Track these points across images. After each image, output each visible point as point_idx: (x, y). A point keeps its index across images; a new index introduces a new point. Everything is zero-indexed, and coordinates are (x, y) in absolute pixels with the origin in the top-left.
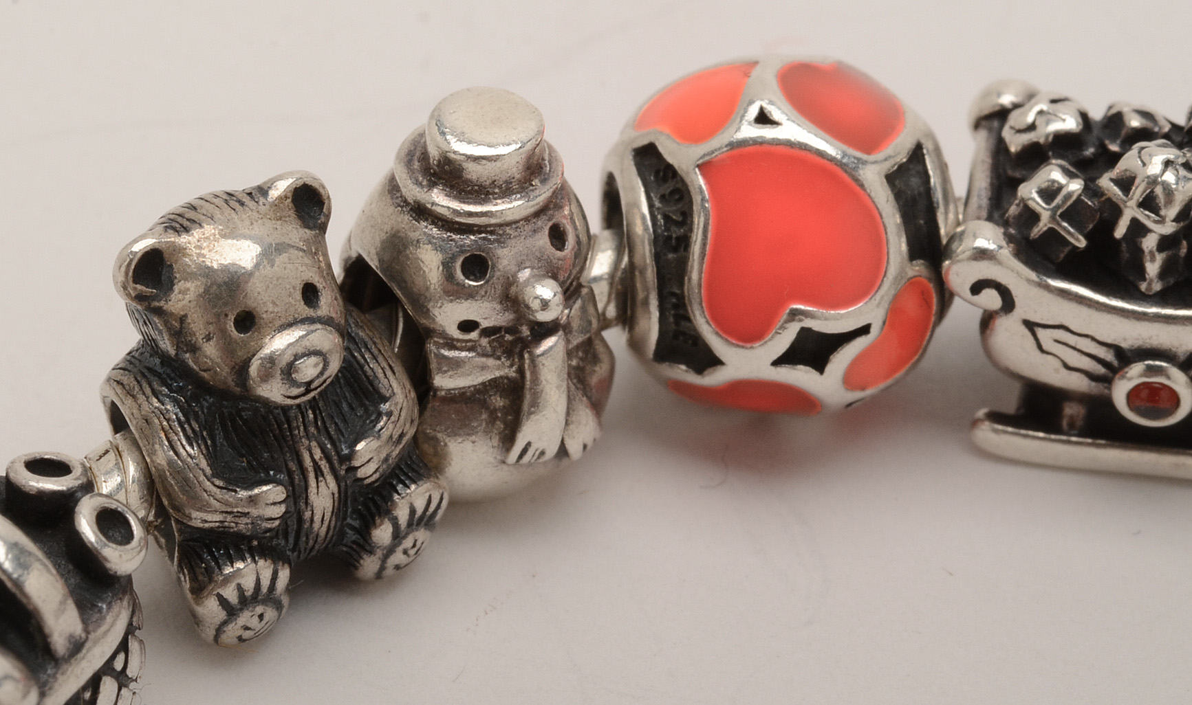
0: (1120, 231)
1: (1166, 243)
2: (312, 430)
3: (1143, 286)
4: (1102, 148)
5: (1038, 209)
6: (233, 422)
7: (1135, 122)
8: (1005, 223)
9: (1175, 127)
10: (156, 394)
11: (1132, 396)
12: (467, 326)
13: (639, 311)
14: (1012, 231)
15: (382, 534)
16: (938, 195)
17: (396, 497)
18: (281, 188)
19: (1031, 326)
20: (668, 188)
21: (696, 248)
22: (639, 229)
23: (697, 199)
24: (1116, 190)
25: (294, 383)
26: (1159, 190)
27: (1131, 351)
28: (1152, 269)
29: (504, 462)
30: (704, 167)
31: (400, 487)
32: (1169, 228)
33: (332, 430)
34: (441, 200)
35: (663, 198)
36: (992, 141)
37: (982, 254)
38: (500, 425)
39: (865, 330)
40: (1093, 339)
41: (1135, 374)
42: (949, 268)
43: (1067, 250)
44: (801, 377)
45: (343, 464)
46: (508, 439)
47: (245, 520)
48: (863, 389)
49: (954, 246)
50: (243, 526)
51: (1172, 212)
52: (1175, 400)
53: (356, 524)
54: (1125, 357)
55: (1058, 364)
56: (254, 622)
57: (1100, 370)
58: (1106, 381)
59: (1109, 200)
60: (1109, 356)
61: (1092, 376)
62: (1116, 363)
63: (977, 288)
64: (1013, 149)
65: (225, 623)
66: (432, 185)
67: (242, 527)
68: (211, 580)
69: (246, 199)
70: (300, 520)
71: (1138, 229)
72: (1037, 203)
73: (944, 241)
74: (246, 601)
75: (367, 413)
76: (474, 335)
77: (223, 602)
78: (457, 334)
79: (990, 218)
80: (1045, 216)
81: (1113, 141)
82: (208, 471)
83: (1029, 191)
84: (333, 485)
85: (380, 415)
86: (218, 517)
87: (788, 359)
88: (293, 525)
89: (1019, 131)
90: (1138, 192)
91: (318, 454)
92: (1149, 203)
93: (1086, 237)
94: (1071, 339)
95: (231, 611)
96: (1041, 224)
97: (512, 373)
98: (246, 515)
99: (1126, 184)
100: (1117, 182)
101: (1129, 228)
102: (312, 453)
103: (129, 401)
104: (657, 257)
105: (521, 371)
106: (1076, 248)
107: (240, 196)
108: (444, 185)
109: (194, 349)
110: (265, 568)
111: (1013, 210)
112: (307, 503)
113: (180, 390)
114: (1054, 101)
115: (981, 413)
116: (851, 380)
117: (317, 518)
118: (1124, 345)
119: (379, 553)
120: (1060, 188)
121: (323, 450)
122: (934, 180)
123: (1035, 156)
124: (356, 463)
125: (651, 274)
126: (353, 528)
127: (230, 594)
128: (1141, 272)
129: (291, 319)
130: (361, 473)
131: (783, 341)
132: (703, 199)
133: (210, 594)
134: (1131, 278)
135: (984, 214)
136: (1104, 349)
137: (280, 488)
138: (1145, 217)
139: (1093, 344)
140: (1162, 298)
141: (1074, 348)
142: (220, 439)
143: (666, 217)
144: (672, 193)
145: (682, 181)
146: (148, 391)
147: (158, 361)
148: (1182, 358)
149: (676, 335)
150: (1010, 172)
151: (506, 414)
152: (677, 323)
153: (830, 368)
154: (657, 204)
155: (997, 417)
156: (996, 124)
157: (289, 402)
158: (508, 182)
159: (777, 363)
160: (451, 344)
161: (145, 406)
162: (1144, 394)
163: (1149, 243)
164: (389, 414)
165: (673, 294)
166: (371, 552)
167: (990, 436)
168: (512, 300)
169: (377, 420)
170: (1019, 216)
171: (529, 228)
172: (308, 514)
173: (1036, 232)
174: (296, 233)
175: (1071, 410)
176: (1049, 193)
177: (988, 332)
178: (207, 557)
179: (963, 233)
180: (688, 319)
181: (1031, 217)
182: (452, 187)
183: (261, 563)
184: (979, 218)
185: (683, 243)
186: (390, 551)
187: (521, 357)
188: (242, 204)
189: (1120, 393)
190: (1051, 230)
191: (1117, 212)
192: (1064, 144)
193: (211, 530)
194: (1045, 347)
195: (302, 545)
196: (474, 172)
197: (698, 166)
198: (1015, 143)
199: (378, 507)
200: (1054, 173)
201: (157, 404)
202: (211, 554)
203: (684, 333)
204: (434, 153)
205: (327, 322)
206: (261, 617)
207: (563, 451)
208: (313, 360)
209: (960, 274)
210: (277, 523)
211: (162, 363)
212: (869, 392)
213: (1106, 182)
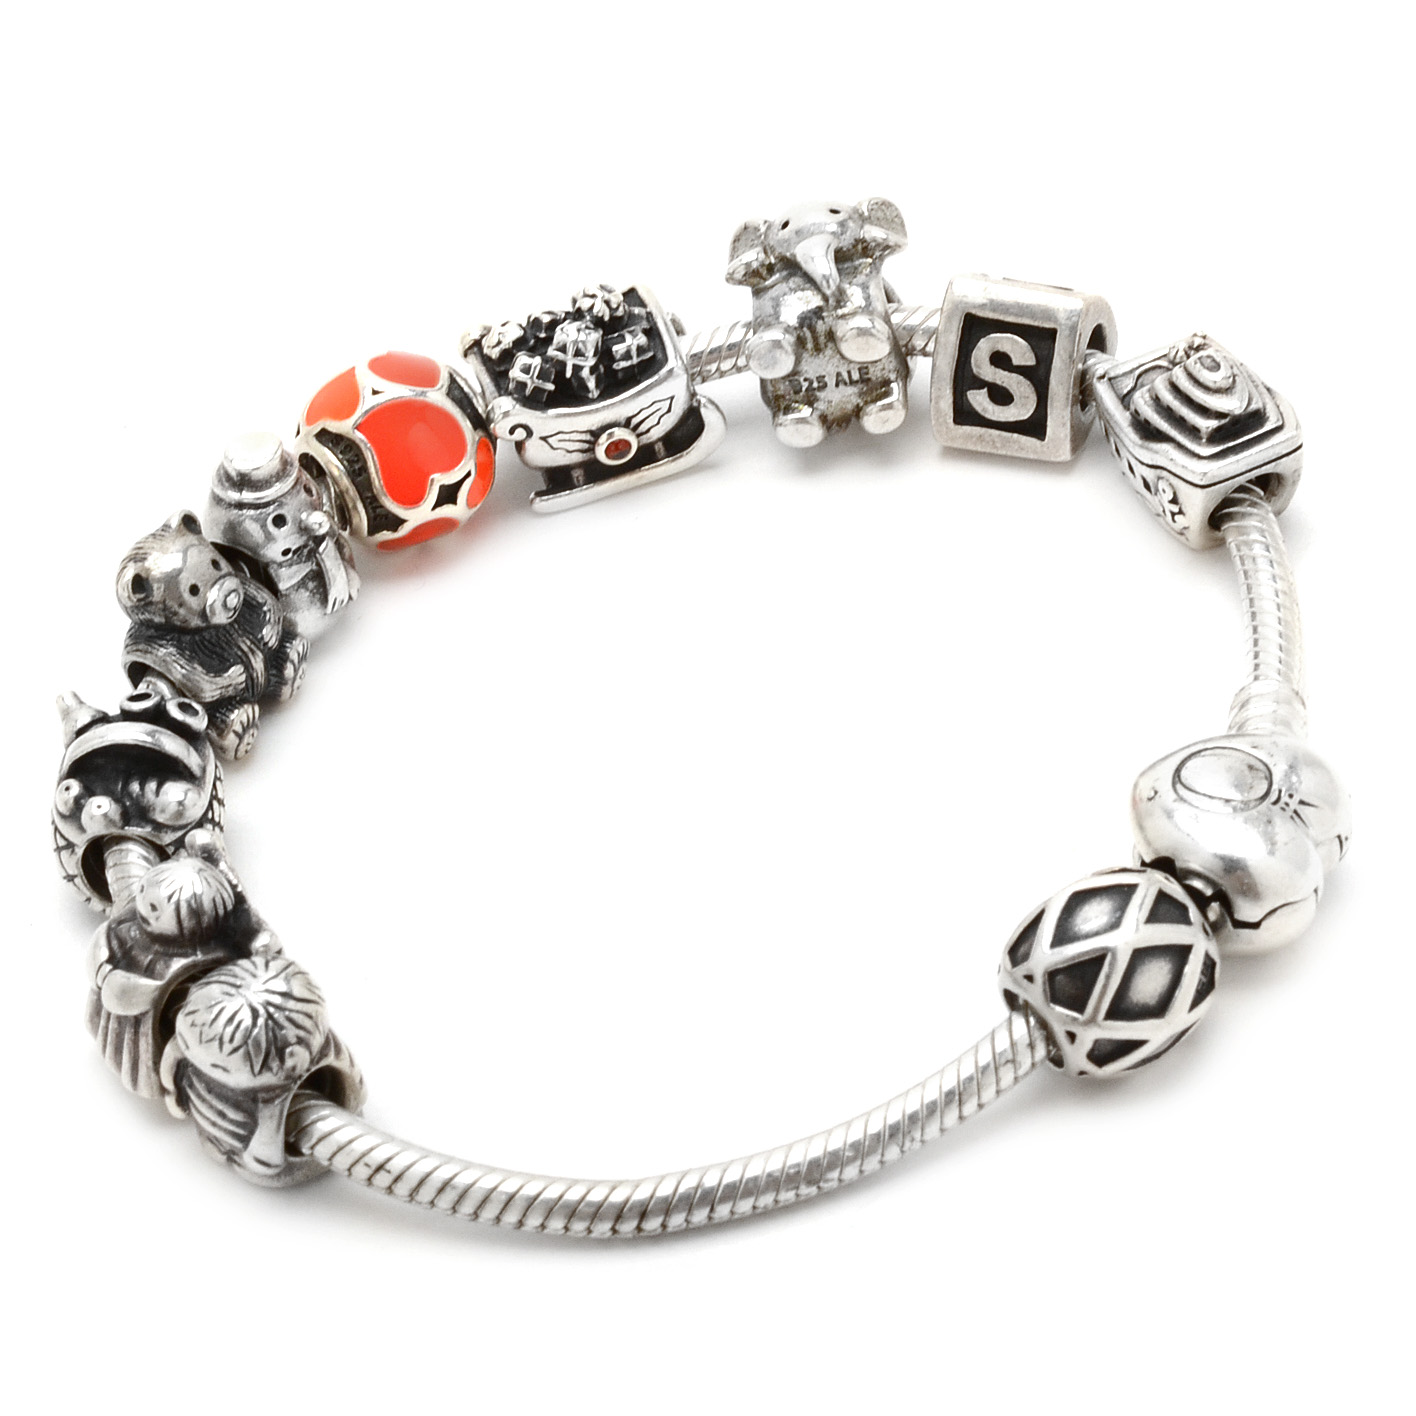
0: (569, 374)
1: (593, 370)
2: (240, 632)
3: (590, 395)
4: (537, 338)
5: (524, 380)
6: (202, 643)
7: (546, 319)
8: (510, 394)
9: (567, 313)
10: (161, 646)
11: (608, 452)
12: (286, 552)
13: (353, 513)
14: (516, 396)
15: (289, 671)
16: (471, 395)
17: (288, 650)
18: (175, 522)
19: (544, 439)
20: (342, 447)
21: (372, 470)
22: (336, 473)
23: (362, 446)
24: (559, 353)
25: (229, 610)
26: (580, 345)
27: (598, 429)
28: (591, 384)
29: (325, 614)
30: (358, 427)
31: (288, 645)
32: (592, 362)
33: (248, 629)
34: (248, 496)
35: (341, 453)
36: (479, 359)
37: (506, 414)
38: (318, 596)
39: (468, 474)
40: (577, 432)
41: (604, 441)
42: (494, 428)
43: (546, 394)
44: (447, 511)
45: (260, 643)
46: (324, 600)
47: (231, 688)
48: (476, 505)
49: (492, 416)
50: (231, 691)
51: (590, 352)
52: (628, 444)
53: (274, 672)
54: (596, 434)
55: (564, 452)
56: (251, 740)
57: (586, 446)
58: (591, 450)
59: (558, 360)
60: (588, 437)
61: (583, 451)
62: (592, 439)
63: (512, 431)
64: (494, 357)
65: (239, 745)
66: (241, 491)
67: (230, 693)
68: (227, 726)
69: (163, 533)
70: (252, 679)
71: (577, 369)
72: (523, 377)
73: (484, 416)
74: (245, 730)
75: (259, 615)
76: (290, 555)
77: (236, 733)
78: (282, 559)
79: (500, 395)
80: (529, 382)
81: (541, 332)
82: (204, 671)
83: (515, 373)
84: (260, 655)
85: (265, 613)
86: (219, 692)
87: (438, 504)
88: (250, 682)
89: (494, 347)
90: (571, 350)
91: (249, 643)
92: (578, 353)
93: (553, 383)
94: (567, 437)
95: (240, 737)
96: (529, 386)
97: (314, 567)
98: (230, 685)
99: (563, 349)
100: (558, 350)
101: (573, 369)
102: (245, 644)
103: (149, 656)
104: (353, 482)
105: (318, 564)
106: (550, 392)
107: (160, 532)
108: (248, 487)
109: (176, 614)
110: (248, 708)
111: (511, 386)
112: (253, 669)
113: (171, 640)
114: (503, 325)
115: (532, 495)
116: (470, 504)
117: (260, 675)
118: (594, 428)
119: (290, 683)
120: (530, 366)
121: (250, 640)
122: (466, 389)
123: (508, 356)
124: (266, 640)
125: (352, 492)
126: (273, 675)
127: (238, 728)
128: (587, 390)
129: (214, 581)
130: (270, 644)
131: (432, 496)
132: (366, 445)
133: (228, 733)
134: (583, 394)
135: (496, 394)
136: (584, 435)
137: (239, 666)
138: (579, 361)
139: (579, 434)
140: (602, 397)
141: (569, 440)
142: (201, 655)
143: (348, 461)
144: (345, 448)
145: (349, 440)
146: (156, 646)
147: (153, 631)
148: (623, 422)
149: (375, 519)
150: (498, 369)
151: (318, 590)
152: (375, 512)
153: (459, 501)
154: (341, 456)
155: (539, 494)
156: (475, 349)
157: (230, 620)
158: (278, 473)
159: (434, 508)
160: (280, 565)
161: (160, 654)
162: (613, 448)
163: (585, 373)
164: (269, 610)
165: (367, 498)
166: (286, 684)
167: (541, 504)
168: (304, 530)
169: (265, 616)
170: (516, 388)
171: (295, 491)
172: (255, 675)
173: (528, 392)
174: (191, 538)
175: (577, 474)
176: (526, 370)
177: (523, 452)
178: (218, 715)
179: (493, 408)
180: (382, 507)
181: (522, 385)
182: (252, 487)
183: (246, 706)
184: (495, 398)
185: (364, 469)
186: (294, 679)
187: (316, 558)
188: (163, 536)
189: (600, 454)
190: (535, 388)
191: (563, 364)
192: (519, 344)
193: (217, 700)
194: (555, 446)
195: (256, 693)
196: (258, 475)
197: (357, 428)
198: (495, 353)
199: (282, 659)
200: (522, 359)
201: (165, 651)
202: (220, 713)
203: (379, 515)
204: (233, 474)
205: (229, 574)
206: (253, 735)
207: (350, 598)
208: (233, 595)
209: (500, 428)
210: (244, 685)
211: (156, 631)
212: (478, 506)
213: (551, 352)
